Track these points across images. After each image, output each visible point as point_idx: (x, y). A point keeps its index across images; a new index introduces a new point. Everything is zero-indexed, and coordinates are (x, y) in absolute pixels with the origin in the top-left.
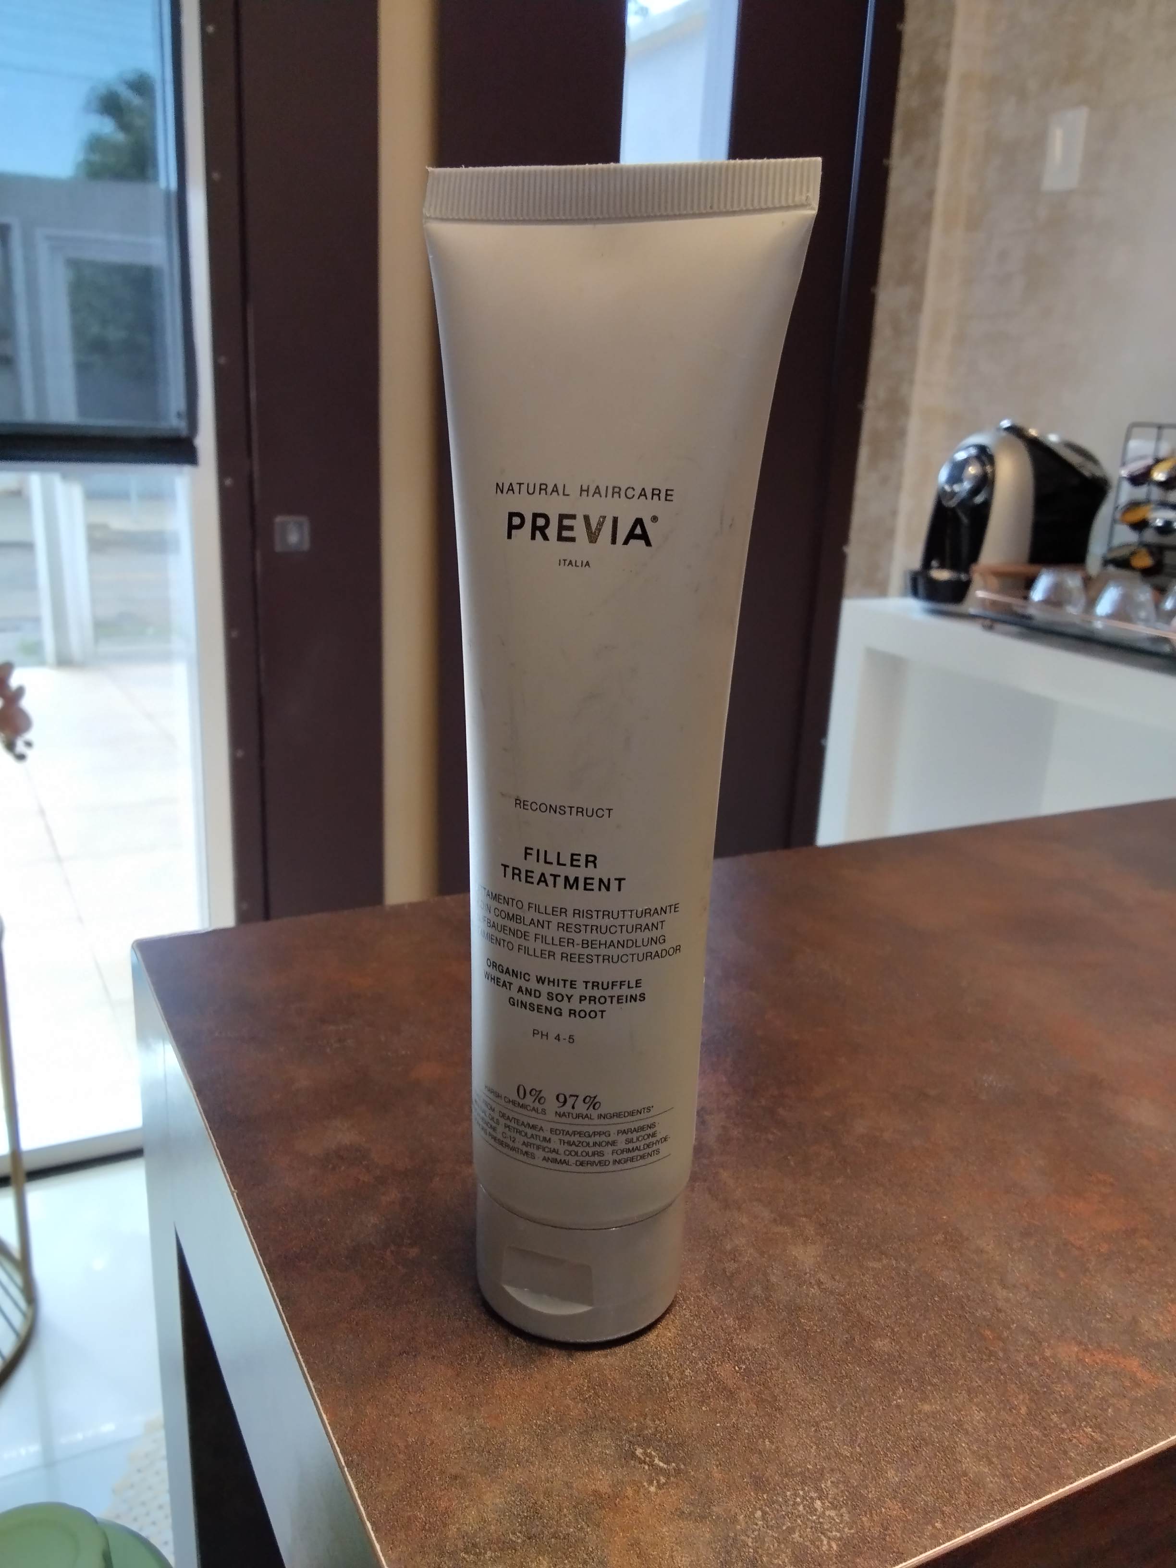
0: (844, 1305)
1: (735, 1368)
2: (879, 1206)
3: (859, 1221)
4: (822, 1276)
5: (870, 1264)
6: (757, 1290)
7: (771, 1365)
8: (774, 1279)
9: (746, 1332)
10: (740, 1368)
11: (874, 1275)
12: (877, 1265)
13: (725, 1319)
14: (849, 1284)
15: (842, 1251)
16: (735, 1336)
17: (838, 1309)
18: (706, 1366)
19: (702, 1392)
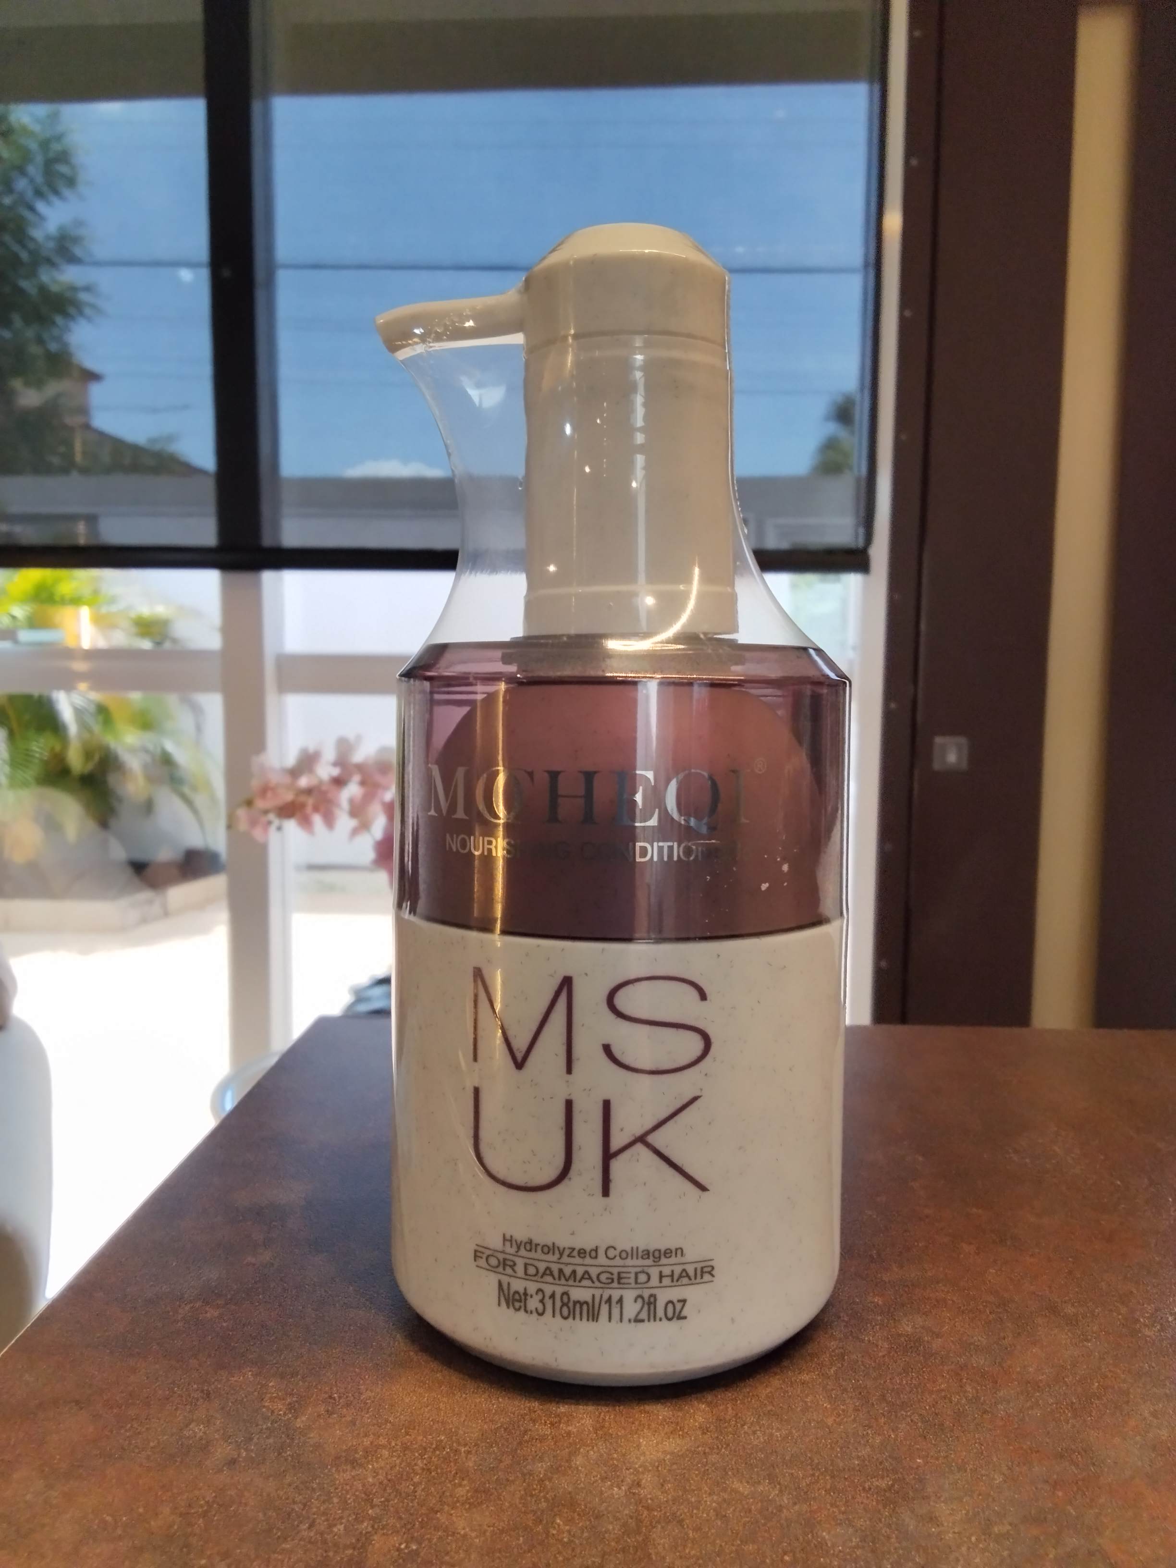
0: (639, 1521)
1: (400, 1544)
2: (830, 1421)
3: (778, 1430)
4: (647, 1479)
5: (736, 1485)
6: (541, 1468)
7: (451, 1558)
8: (578, 1461)
9: (466, 1509)
10: (406, 1547)
11: (724, 1500)
12: (744, 1488)
13: (460, 1485)
14: (674, 1500)
15: (713, 1458)
16: (446, 1508)
17: (625, 1525)
18: (370, 1529)
19: (328, 1556)
